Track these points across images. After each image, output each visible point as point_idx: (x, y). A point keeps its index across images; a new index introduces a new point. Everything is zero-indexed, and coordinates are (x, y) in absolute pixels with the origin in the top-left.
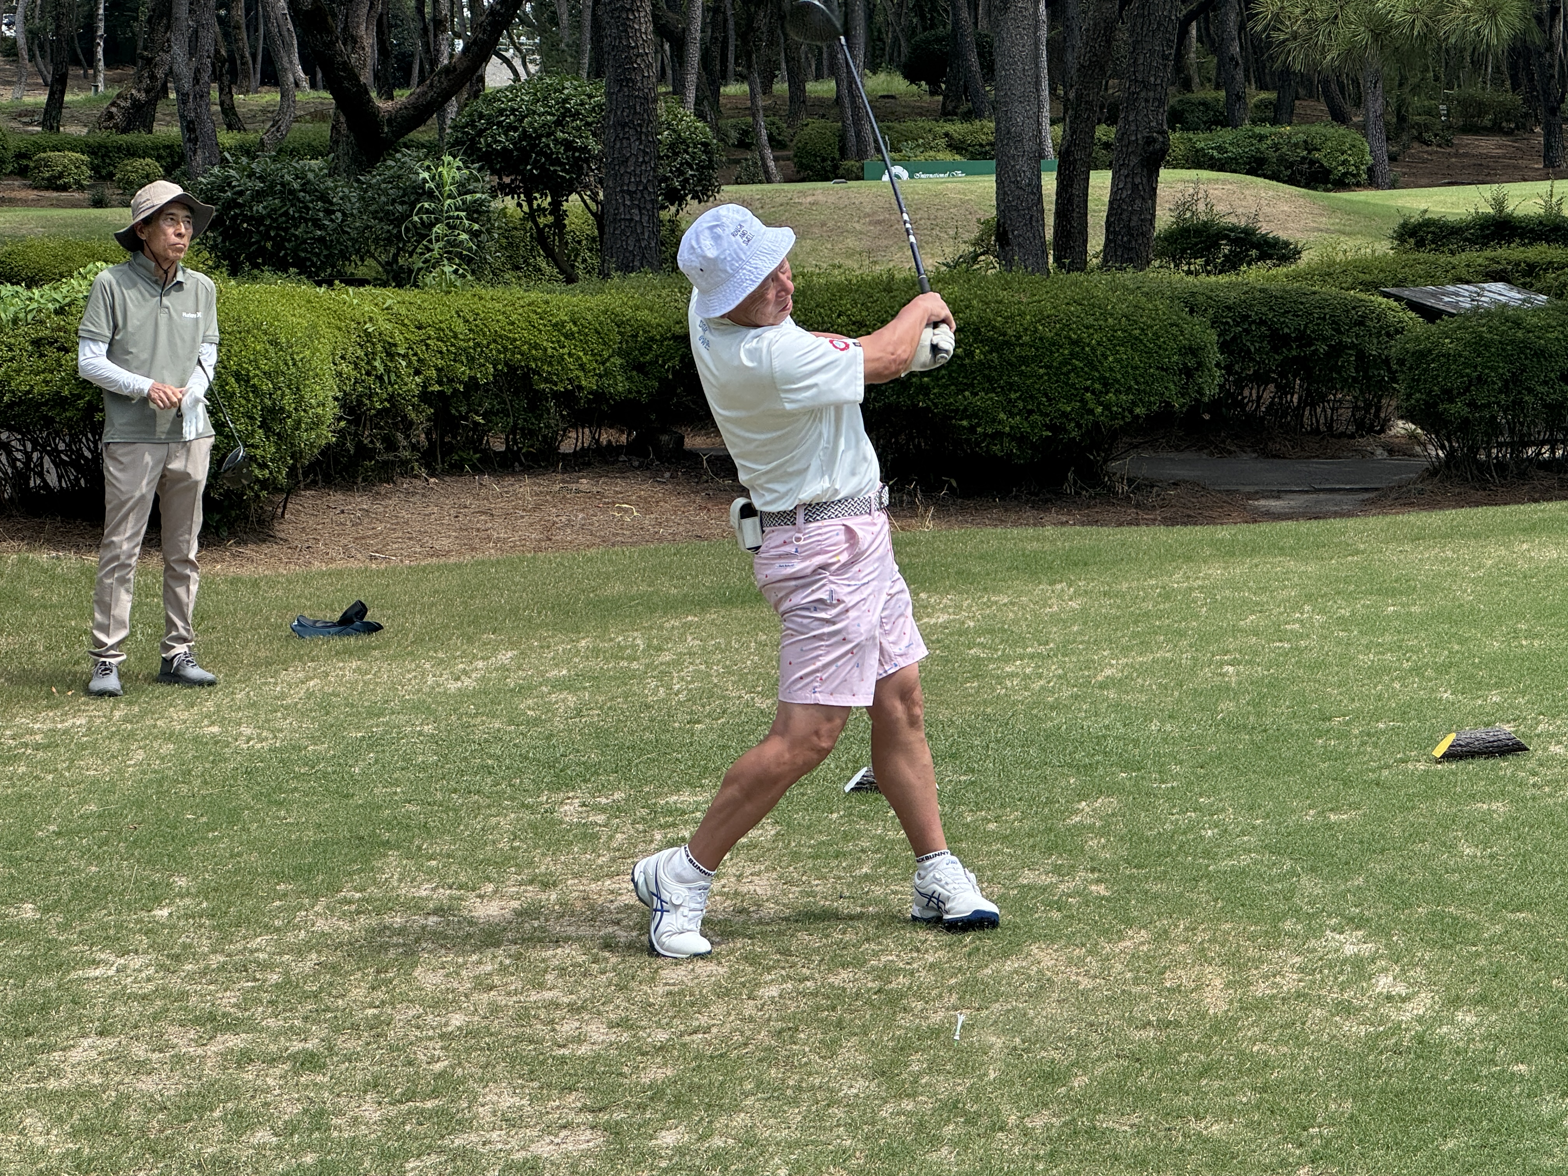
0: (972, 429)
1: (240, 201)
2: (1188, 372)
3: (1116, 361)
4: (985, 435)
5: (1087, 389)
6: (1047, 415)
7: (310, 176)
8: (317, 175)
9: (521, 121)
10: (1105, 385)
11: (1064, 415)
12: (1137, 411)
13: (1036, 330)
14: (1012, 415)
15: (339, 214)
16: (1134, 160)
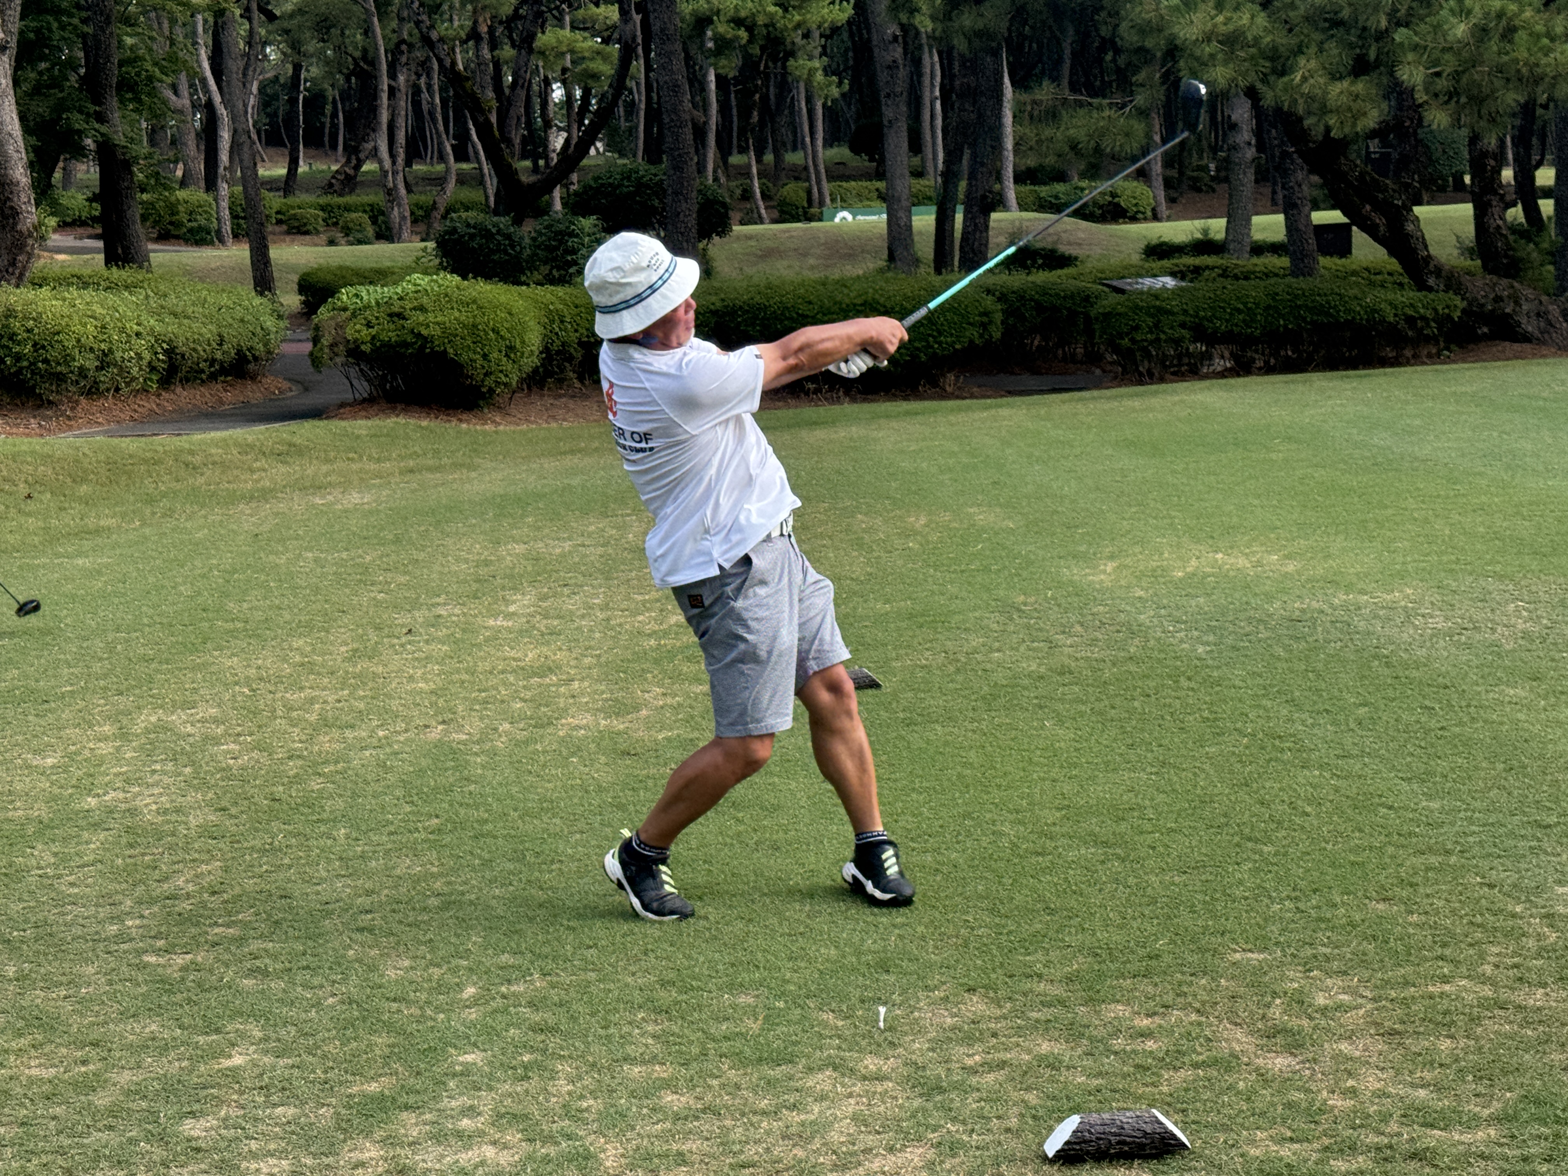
1: (462, 240)
7: (502, 225)
8: (505, 225)
9: (615, 191)
12: (956, 346)
15: (518, 247)
16: (975, 209)
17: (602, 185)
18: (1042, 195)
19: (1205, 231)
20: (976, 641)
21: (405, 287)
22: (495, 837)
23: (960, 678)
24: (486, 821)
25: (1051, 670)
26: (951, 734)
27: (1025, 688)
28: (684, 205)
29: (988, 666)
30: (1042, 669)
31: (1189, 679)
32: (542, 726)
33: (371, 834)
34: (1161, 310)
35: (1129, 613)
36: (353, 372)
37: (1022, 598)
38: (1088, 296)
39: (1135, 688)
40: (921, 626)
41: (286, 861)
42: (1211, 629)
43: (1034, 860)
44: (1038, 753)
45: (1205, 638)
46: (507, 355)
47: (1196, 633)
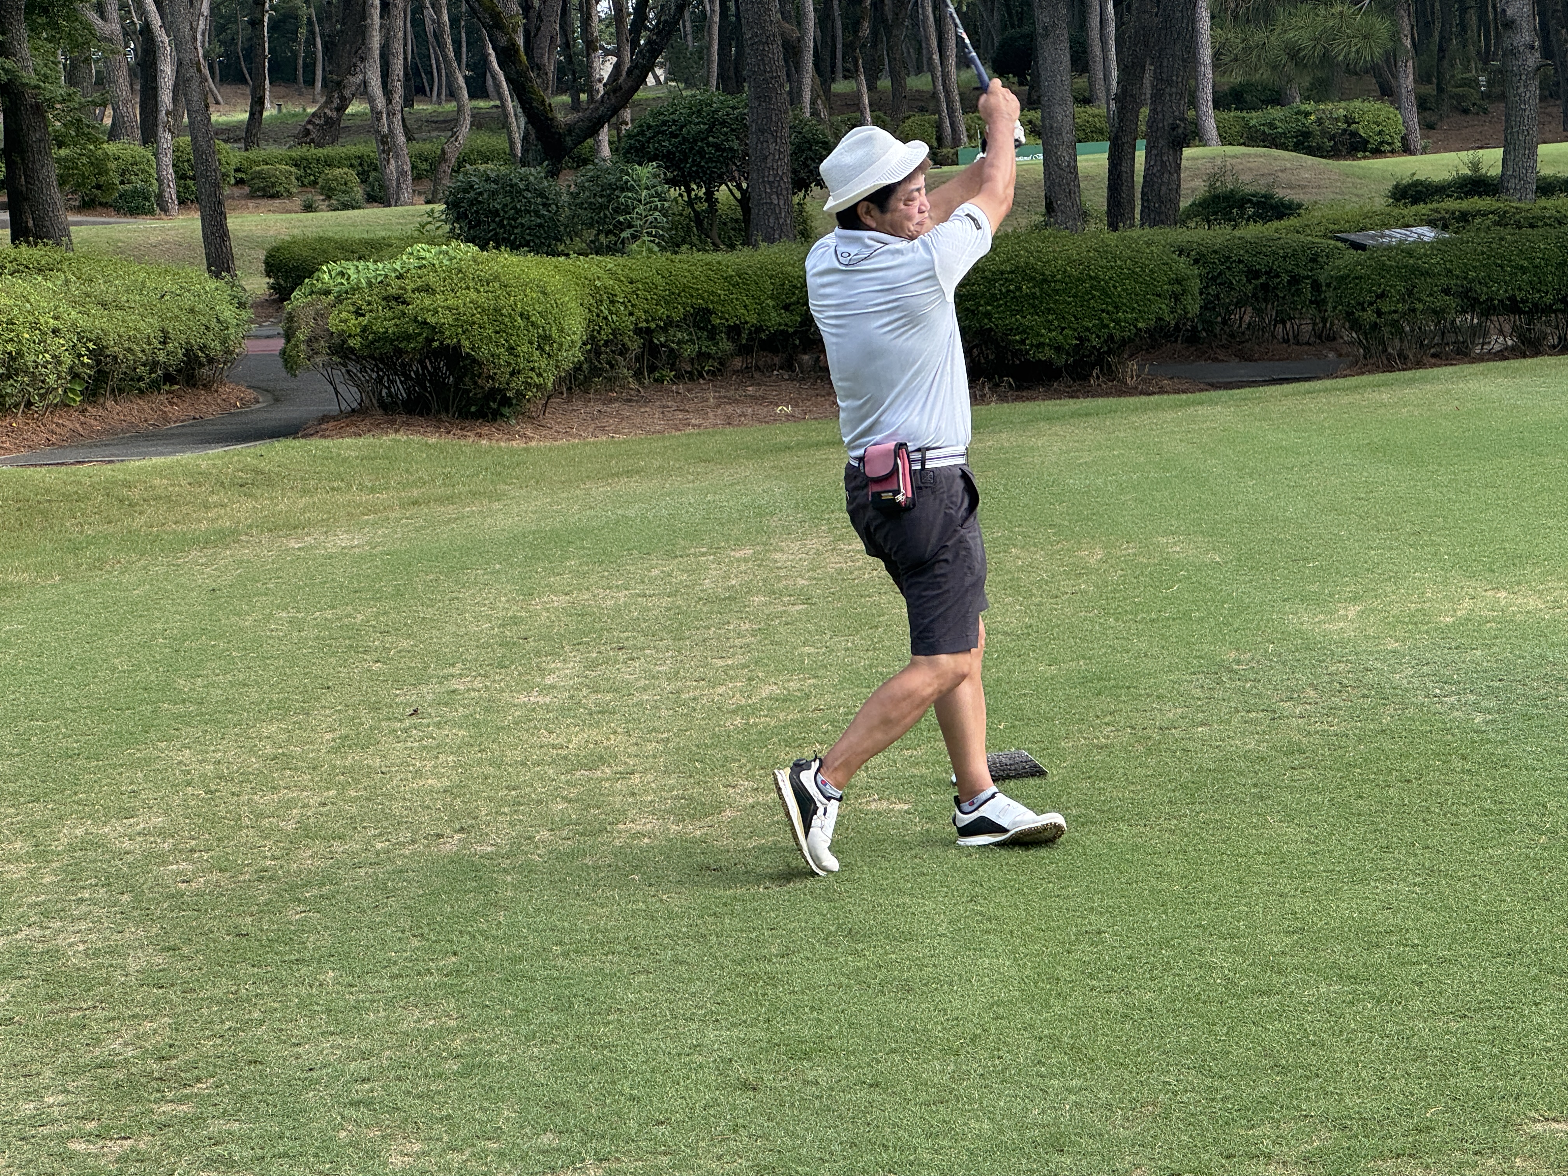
0: (1023, 342)
1: (480, 199)
2: (1176, 297)
3: (1123, 290)
4: (1032, 345)
5: (1103, 311)
6: (1075, 330)
7: (532, 178)
8: (536, 178)
9: (681, 130)
10: (1116, 308)
11: (1087, 329)
12: (1140, 325)
13: (1065, 271)
14: (1050, 330)
15: (554, 207)
16: (1162, 142)
17: (664, 123)
18: (1253, 122)
19: (1475, 166)
20: (1173, 713)
21: (406, 261)
22: (533, 980)
23: (1152, 761)
24: (521, 959)
25: (1274, 747)
26: (1140, 835)
27: (1240, 773)
28: (772, 146)
29: (1190, 745)
30: (1263, 747)
31: (1464, 758)
32: (592, 834)
33: (368, 977)
34: (1416, 271)
35: (1380, 672)
36: (338, 375)
37: (1233, 655)
38: (1316, 254)
39: (1390, 771)
40: (1099, 694)
41: (256, 1015)
42: (1493, 692)
43: (1258, 1001)
44: (1260, 858)
45: (1484, 704)
46: (540, 348)
47: (1472, 698)
